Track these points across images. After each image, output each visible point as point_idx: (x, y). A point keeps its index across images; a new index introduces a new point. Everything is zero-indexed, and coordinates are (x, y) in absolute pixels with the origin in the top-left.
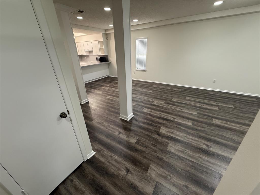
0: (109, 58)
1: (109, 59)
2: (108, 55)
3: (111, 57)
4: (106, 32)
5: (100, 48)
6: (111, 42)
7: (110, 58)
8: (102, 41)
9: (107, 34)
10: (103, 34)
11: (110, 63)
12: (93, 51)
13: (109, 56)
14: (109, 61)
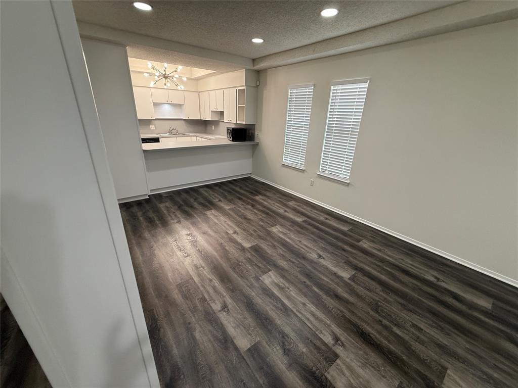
0: (256, 133)
1: (256, 136)
2: (254, 124)
3: (261, 130)
4: (254, 67)
5: (239, 107)
6: (265, 92)
7: (259, 134)
8: (245, 88)
9: (258, 72)
10: (247, 70)
11: (257, 144)
12: (223, 112)
13: (257, 127)
14: (256, 141)
